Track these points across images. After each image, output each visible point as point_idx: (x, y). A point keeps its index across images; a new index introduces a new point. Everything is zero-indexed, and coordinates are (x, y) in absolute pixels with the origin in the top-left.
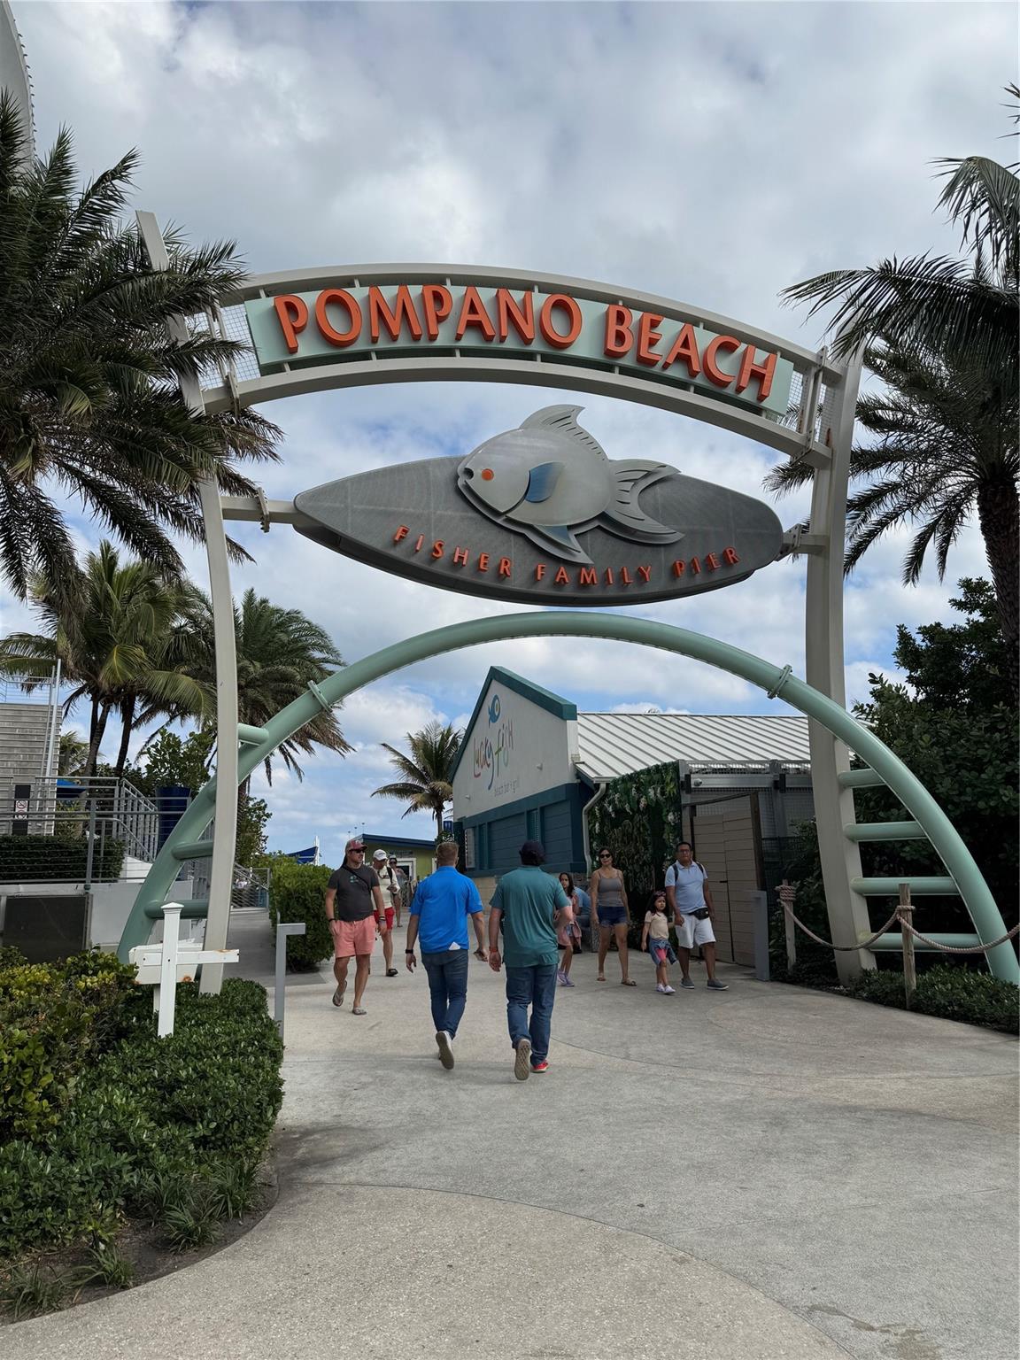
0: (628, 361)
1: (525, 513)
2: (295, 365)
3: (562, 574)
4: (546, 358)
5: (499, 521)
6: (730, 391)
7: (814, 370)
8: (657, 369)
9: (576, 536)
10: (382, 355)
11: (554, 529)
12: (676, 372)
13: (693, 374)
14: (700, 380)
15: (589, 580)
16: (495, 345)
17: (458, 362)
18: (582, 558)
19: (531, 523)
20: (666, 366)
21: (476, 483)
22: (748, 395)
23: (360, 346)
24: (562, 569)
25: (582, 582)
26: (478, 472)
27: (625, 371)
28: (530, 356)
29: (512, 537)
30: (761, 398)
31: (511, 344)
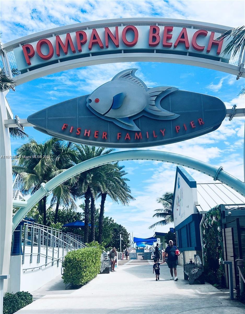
0: (159, 47)
1: (112, 114)
2: (31, 69)
3: (127, 136)
4: (126, 51)
5: (102, 118)
6: (204, 53)
8: (172, 48)
9: (134, 120)
10: (62, 60)
11: (123, 119)
12: (181, 48)
13: (188, 48)
14: (190, 50)
15: (138, 138)
16: (104, 50)
18: (136, 129)
19: (114, 117)
20: (175, 47)
21: (92, 104)
22: (212, 53)
23: (53, 59)
24: (128, 134)
25: (136, 138)
26: (93, 100)
27: (158, 51)
28: (120, 52)
29: (108, 123)
30: (218, 53)
31: (111, 48)
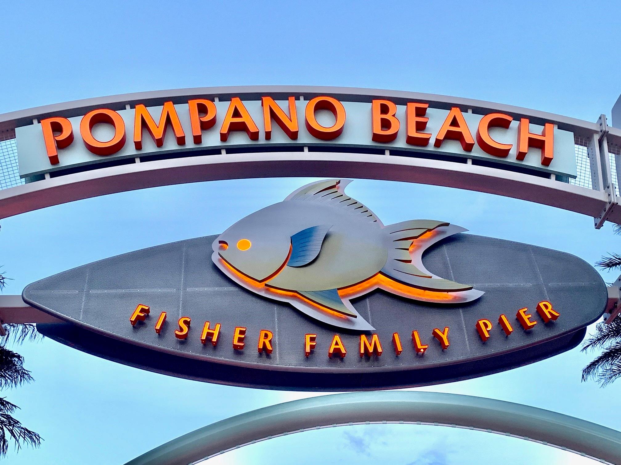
0: (401, 144)
2: (57, 173)
3: (337, 344)
4: (315, 148)
5: (259, 291)
6: (512, 159)
7: (596, 137)
8: (431, 148)
9: (352, 301)
10: (146, 158)
12: (454, 148)
13: (469, 149)
14: (477, 152)
15: (371, 350)
16: (261, 141)
18: (361, 324)
19: (295, 289)
20: (438, 143)
22: (532, 161)
23: (125, 153)
24: (337, 339)
25: (362, 351)
27: (395, 153)
28: (299, 148)
29: (275, 308)
30: (547, 161)
31: (279, 138)
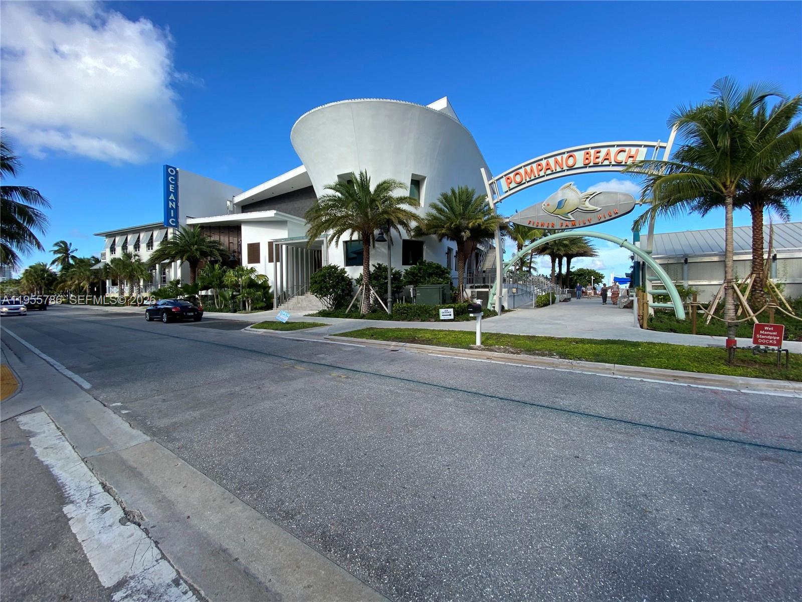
0: (591, 164)
4: (568, 170)
5: (552, 214)
6: (624, 163)
7: (656, 147)
8: (600, 164)
9: (571, 214)
10: (528, 182)
11: (565, 214)
12: (606, 162)
14: (613, 163)
15: (575, 224)
16: (554, 172)
17: (546, 178)
18: (572, 219)
19: (558, 214)
20: (602, 163)
23: (523, 182)
26: (546, 205)
27: (590, 167)
28: (564, 171)
29: (555, 217)
31: (559, 169)
